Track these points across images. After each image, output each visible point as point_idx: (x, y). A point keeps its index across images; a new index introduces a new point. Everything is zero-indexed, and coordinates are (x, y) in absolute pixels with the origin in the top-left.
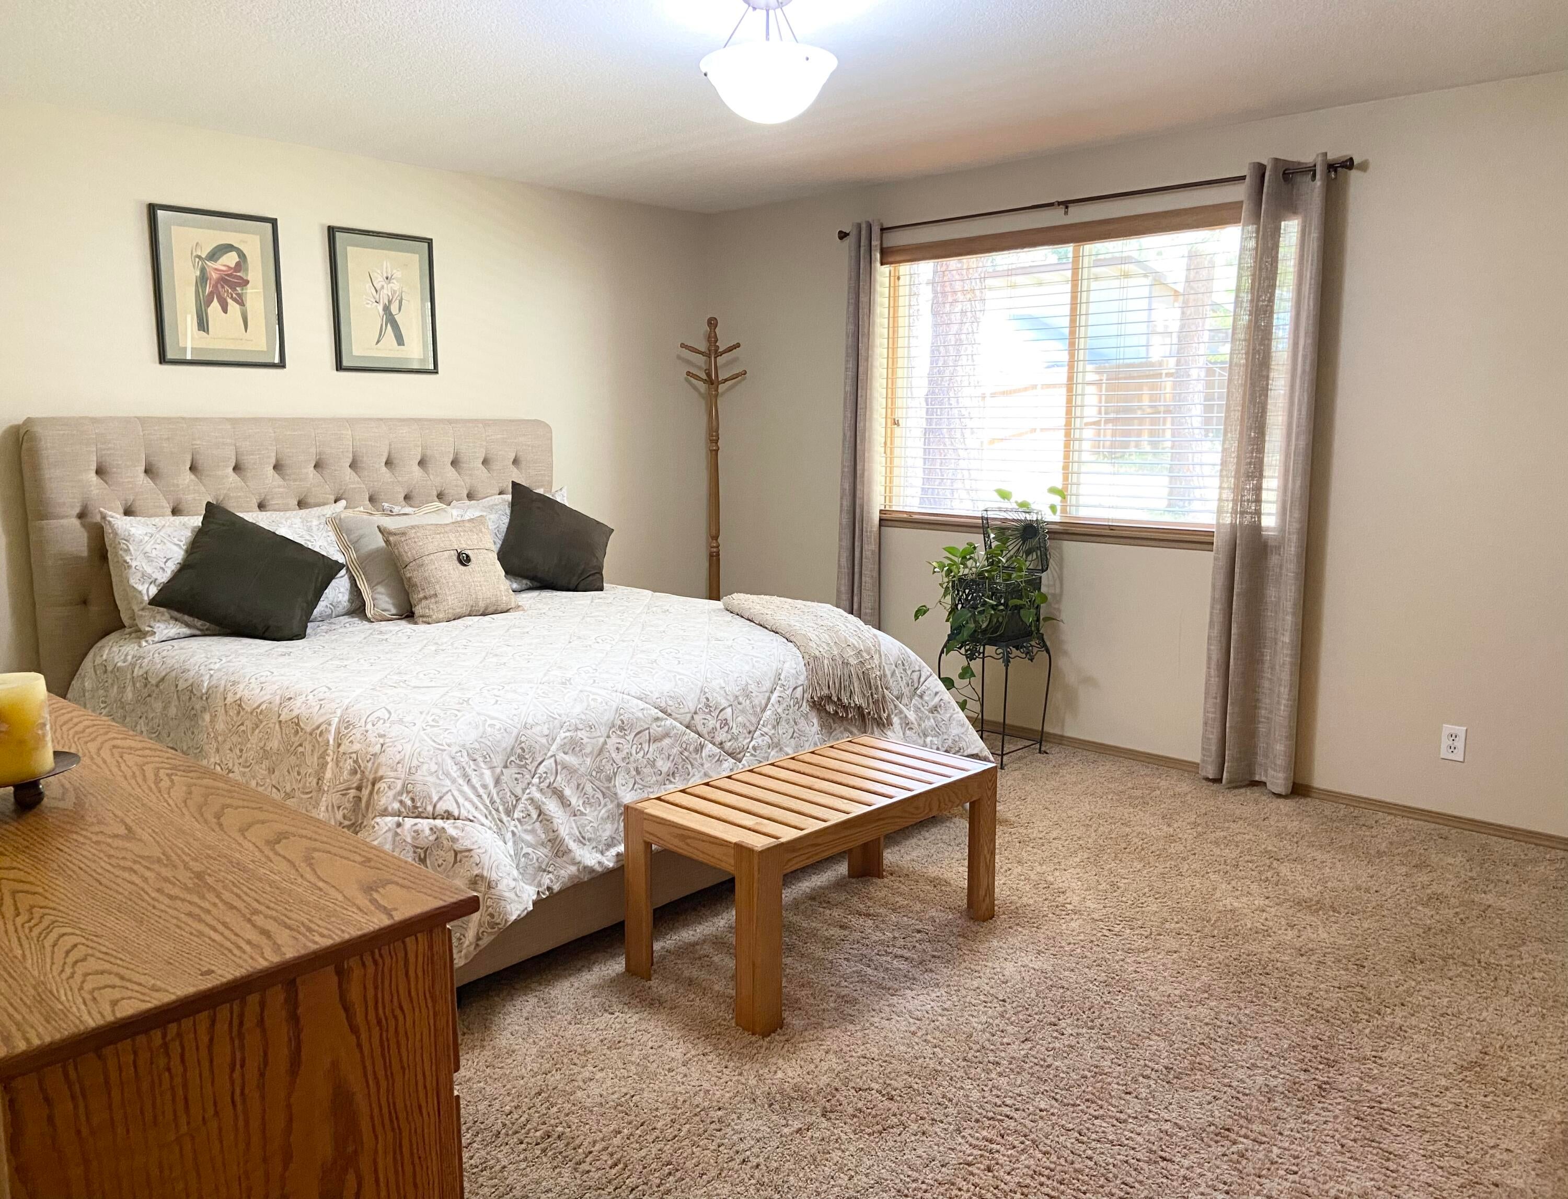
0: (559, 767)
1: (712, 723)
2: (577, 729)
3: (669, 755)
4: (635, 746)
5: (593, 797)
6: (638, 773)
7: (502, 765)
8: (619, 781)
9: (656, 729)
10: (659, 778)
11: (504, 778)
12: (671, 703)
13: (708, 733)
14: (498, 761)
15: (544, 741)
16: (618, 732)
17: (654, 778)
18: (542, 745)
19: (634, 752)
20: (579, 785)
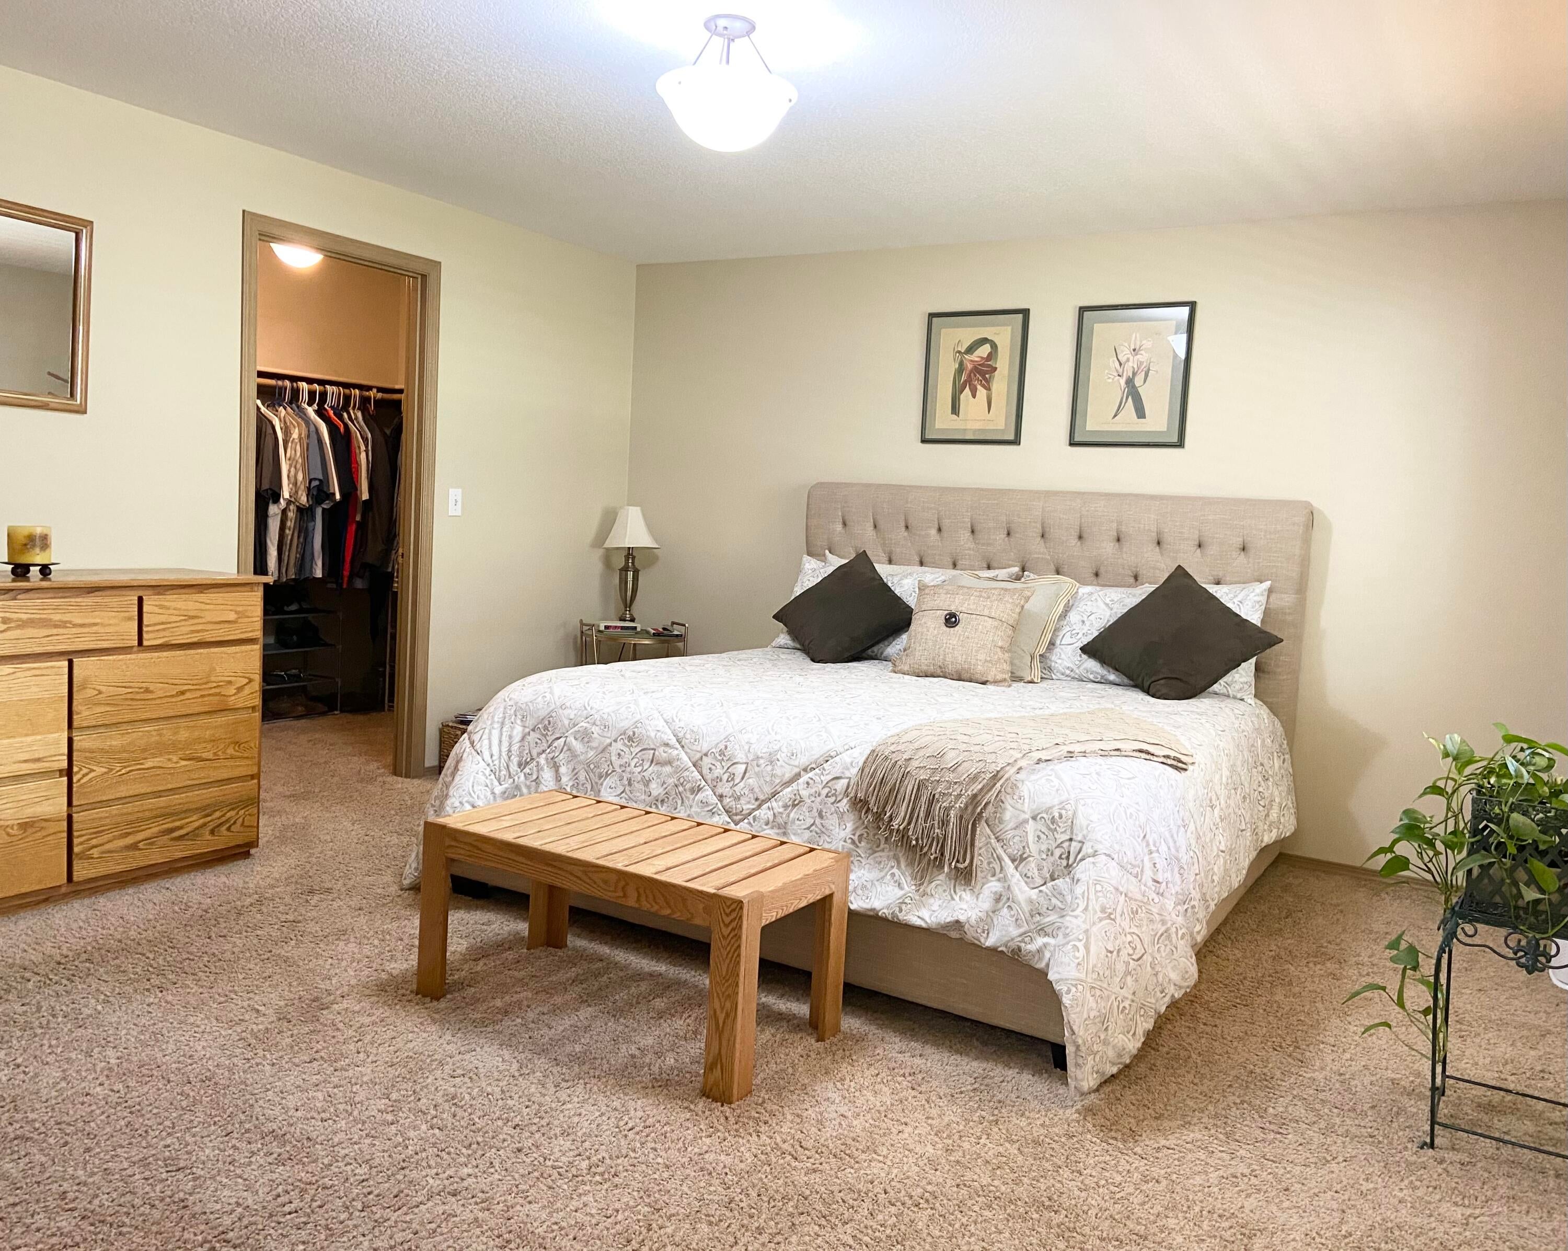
0: (565, 748)
1: (718, 771)
2: (594, 724)
3: (664, 783)
4: (636, 760)
5: (583, 785)
6: (630, 784)
7: (531, 727)
8: (608, 782)
9: (661, 753)
10: (648, 799)
11: (529, 738)
12: (688, 736)
13: (712, 780)
14: (530, 723)
15: (566, 722)
16: (626, 741)
17: (643, 797)
18: (563, 725)
19: (633, 764)
20: (574, 769)
